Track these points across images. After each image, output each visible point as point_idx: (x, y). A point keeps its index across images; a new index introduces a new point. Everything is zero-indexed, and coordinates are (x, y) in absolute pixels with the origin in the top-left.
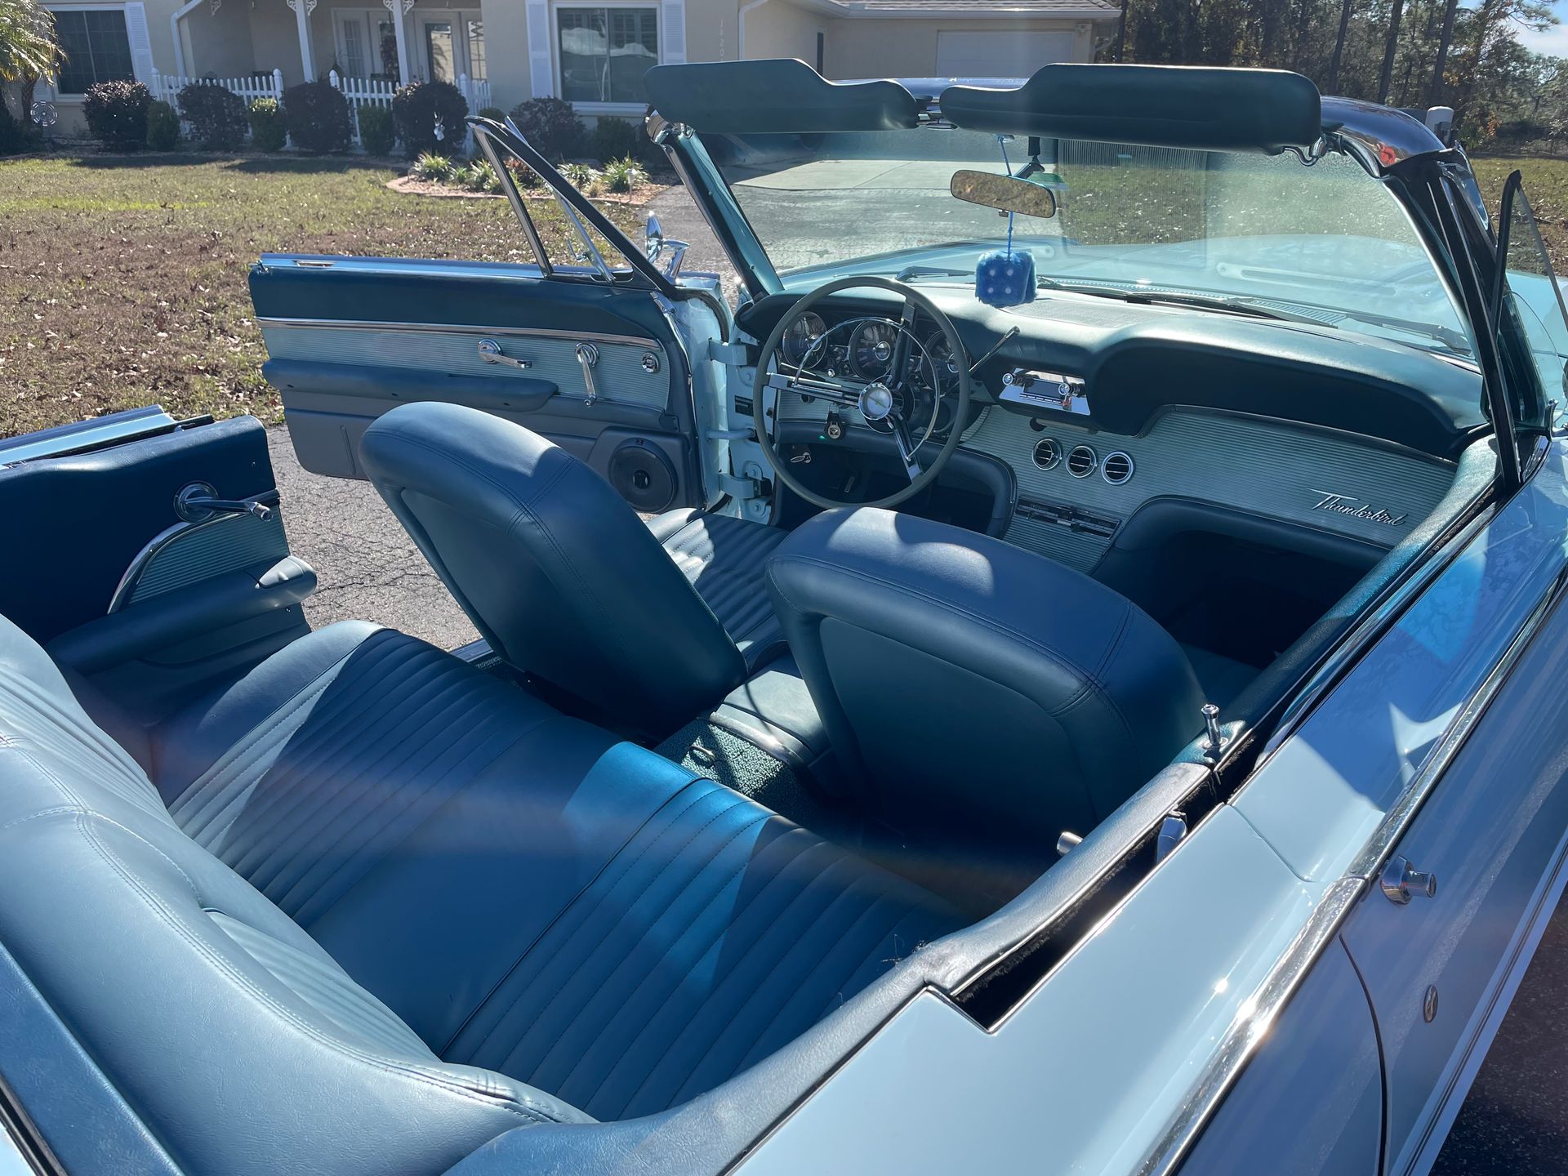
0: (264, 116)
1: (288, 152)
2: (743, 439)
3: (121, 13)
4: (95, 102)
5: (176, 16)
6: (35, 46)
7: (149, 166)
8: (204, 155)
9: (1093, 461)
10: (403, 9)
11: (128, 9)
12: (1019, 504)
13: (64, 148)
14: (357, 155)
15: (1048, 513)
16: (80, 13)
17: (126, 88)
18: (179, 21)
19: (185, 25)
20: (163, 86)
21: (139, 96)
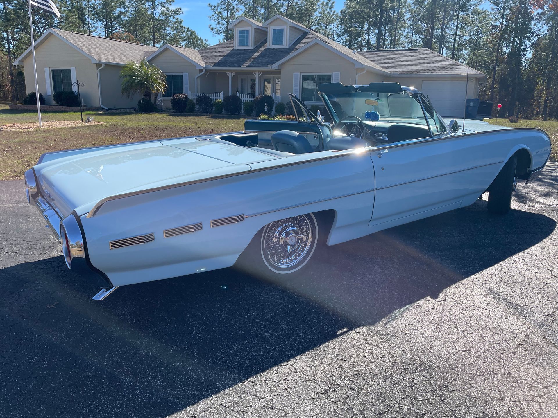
0: (218, 104)
1: (223, 114)
3: (182, 76)
4: (174, 99)
5: (197, 77)
6: (161, 84)
7: (188, 116)
8: (201, 114)
10: (259, 75)
11: (184, 74)
13: (164, 111)
14: (243, 115)
16: (171, 75)
17: (182, 96)
18: (197, 78)
19: (199, 79)
20: (191, 96)
21: (186, 98)
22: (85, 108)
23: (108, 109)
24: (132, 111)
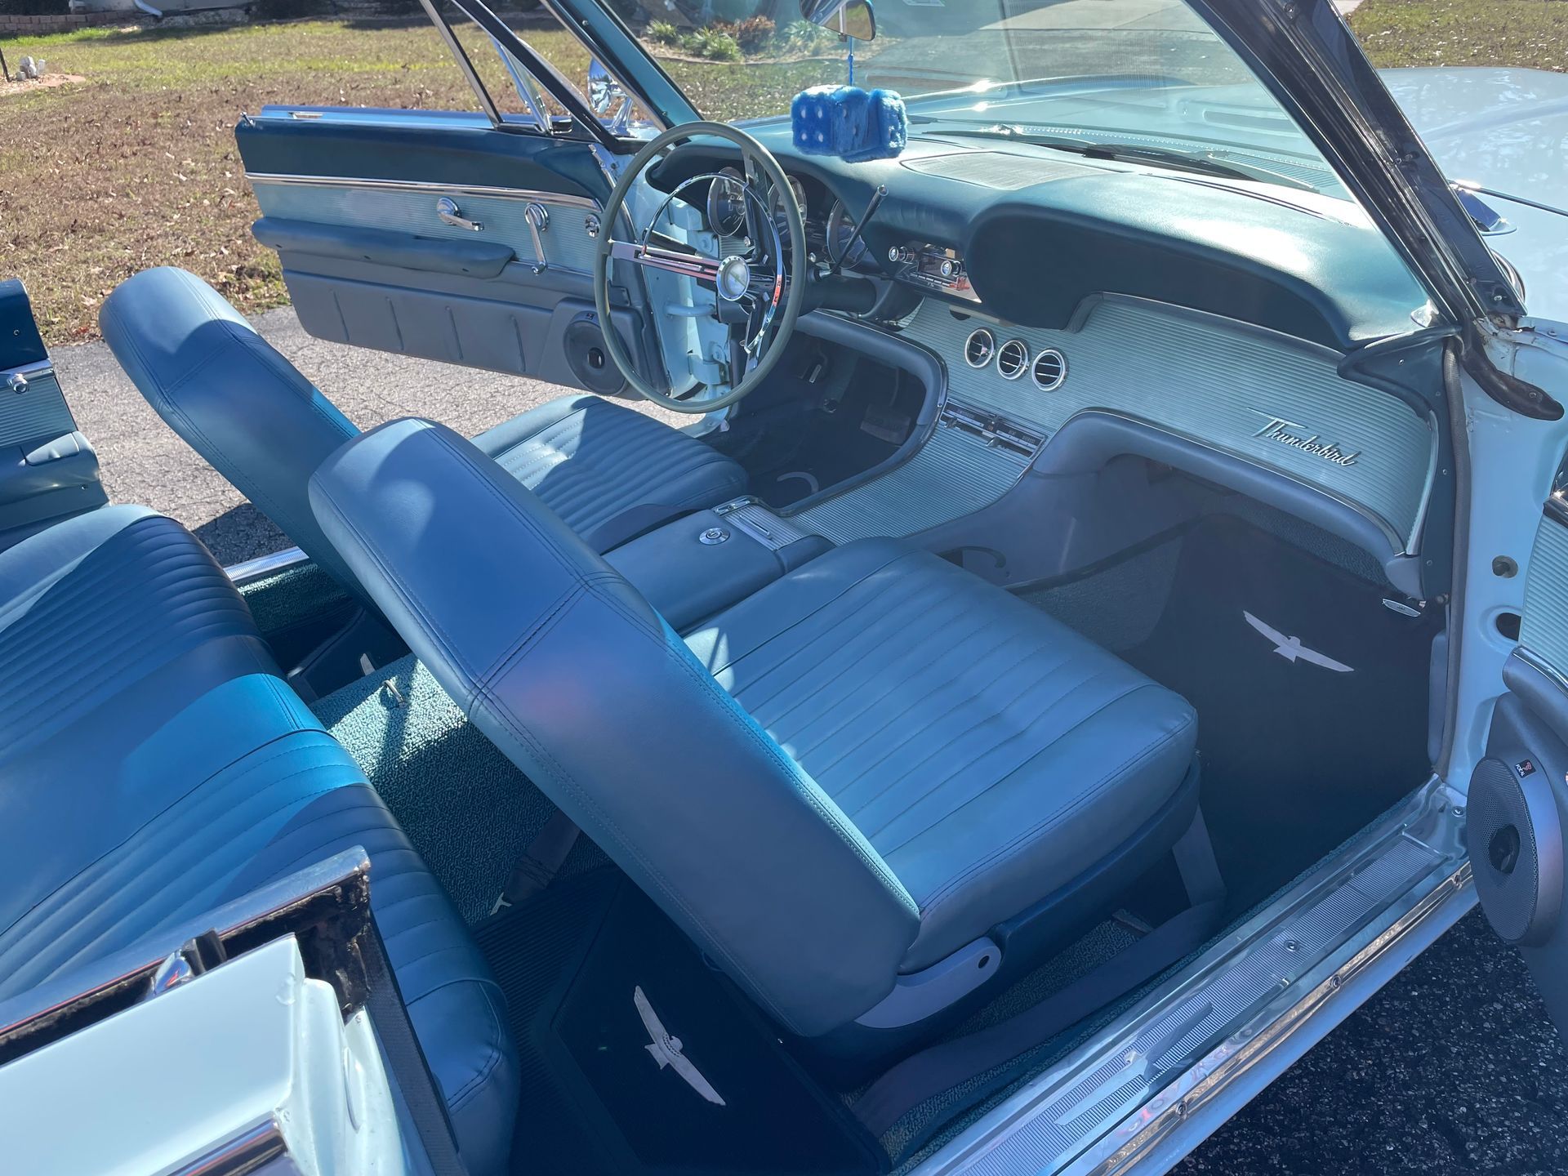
2: (705, 315)
9: (1023, 360)
12: (947, 408)
15: (975, 422)
22: (82, 18)
23: (158, 13)
24: (240, 15)
